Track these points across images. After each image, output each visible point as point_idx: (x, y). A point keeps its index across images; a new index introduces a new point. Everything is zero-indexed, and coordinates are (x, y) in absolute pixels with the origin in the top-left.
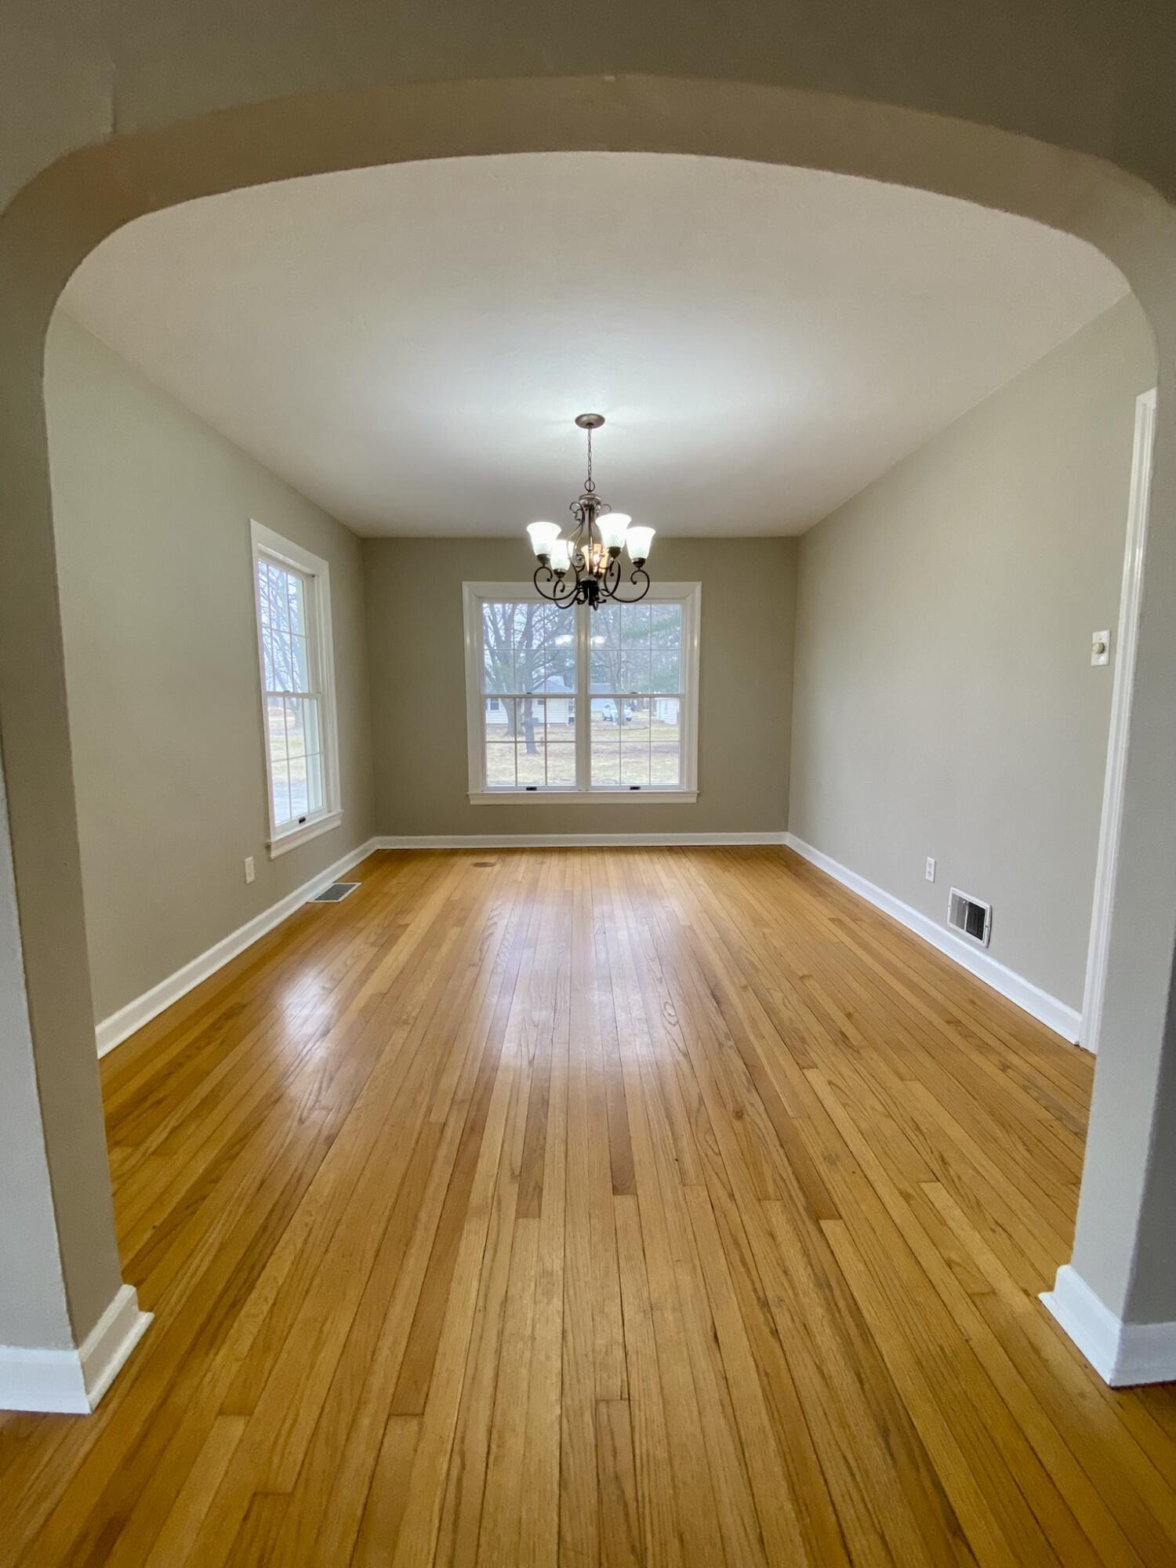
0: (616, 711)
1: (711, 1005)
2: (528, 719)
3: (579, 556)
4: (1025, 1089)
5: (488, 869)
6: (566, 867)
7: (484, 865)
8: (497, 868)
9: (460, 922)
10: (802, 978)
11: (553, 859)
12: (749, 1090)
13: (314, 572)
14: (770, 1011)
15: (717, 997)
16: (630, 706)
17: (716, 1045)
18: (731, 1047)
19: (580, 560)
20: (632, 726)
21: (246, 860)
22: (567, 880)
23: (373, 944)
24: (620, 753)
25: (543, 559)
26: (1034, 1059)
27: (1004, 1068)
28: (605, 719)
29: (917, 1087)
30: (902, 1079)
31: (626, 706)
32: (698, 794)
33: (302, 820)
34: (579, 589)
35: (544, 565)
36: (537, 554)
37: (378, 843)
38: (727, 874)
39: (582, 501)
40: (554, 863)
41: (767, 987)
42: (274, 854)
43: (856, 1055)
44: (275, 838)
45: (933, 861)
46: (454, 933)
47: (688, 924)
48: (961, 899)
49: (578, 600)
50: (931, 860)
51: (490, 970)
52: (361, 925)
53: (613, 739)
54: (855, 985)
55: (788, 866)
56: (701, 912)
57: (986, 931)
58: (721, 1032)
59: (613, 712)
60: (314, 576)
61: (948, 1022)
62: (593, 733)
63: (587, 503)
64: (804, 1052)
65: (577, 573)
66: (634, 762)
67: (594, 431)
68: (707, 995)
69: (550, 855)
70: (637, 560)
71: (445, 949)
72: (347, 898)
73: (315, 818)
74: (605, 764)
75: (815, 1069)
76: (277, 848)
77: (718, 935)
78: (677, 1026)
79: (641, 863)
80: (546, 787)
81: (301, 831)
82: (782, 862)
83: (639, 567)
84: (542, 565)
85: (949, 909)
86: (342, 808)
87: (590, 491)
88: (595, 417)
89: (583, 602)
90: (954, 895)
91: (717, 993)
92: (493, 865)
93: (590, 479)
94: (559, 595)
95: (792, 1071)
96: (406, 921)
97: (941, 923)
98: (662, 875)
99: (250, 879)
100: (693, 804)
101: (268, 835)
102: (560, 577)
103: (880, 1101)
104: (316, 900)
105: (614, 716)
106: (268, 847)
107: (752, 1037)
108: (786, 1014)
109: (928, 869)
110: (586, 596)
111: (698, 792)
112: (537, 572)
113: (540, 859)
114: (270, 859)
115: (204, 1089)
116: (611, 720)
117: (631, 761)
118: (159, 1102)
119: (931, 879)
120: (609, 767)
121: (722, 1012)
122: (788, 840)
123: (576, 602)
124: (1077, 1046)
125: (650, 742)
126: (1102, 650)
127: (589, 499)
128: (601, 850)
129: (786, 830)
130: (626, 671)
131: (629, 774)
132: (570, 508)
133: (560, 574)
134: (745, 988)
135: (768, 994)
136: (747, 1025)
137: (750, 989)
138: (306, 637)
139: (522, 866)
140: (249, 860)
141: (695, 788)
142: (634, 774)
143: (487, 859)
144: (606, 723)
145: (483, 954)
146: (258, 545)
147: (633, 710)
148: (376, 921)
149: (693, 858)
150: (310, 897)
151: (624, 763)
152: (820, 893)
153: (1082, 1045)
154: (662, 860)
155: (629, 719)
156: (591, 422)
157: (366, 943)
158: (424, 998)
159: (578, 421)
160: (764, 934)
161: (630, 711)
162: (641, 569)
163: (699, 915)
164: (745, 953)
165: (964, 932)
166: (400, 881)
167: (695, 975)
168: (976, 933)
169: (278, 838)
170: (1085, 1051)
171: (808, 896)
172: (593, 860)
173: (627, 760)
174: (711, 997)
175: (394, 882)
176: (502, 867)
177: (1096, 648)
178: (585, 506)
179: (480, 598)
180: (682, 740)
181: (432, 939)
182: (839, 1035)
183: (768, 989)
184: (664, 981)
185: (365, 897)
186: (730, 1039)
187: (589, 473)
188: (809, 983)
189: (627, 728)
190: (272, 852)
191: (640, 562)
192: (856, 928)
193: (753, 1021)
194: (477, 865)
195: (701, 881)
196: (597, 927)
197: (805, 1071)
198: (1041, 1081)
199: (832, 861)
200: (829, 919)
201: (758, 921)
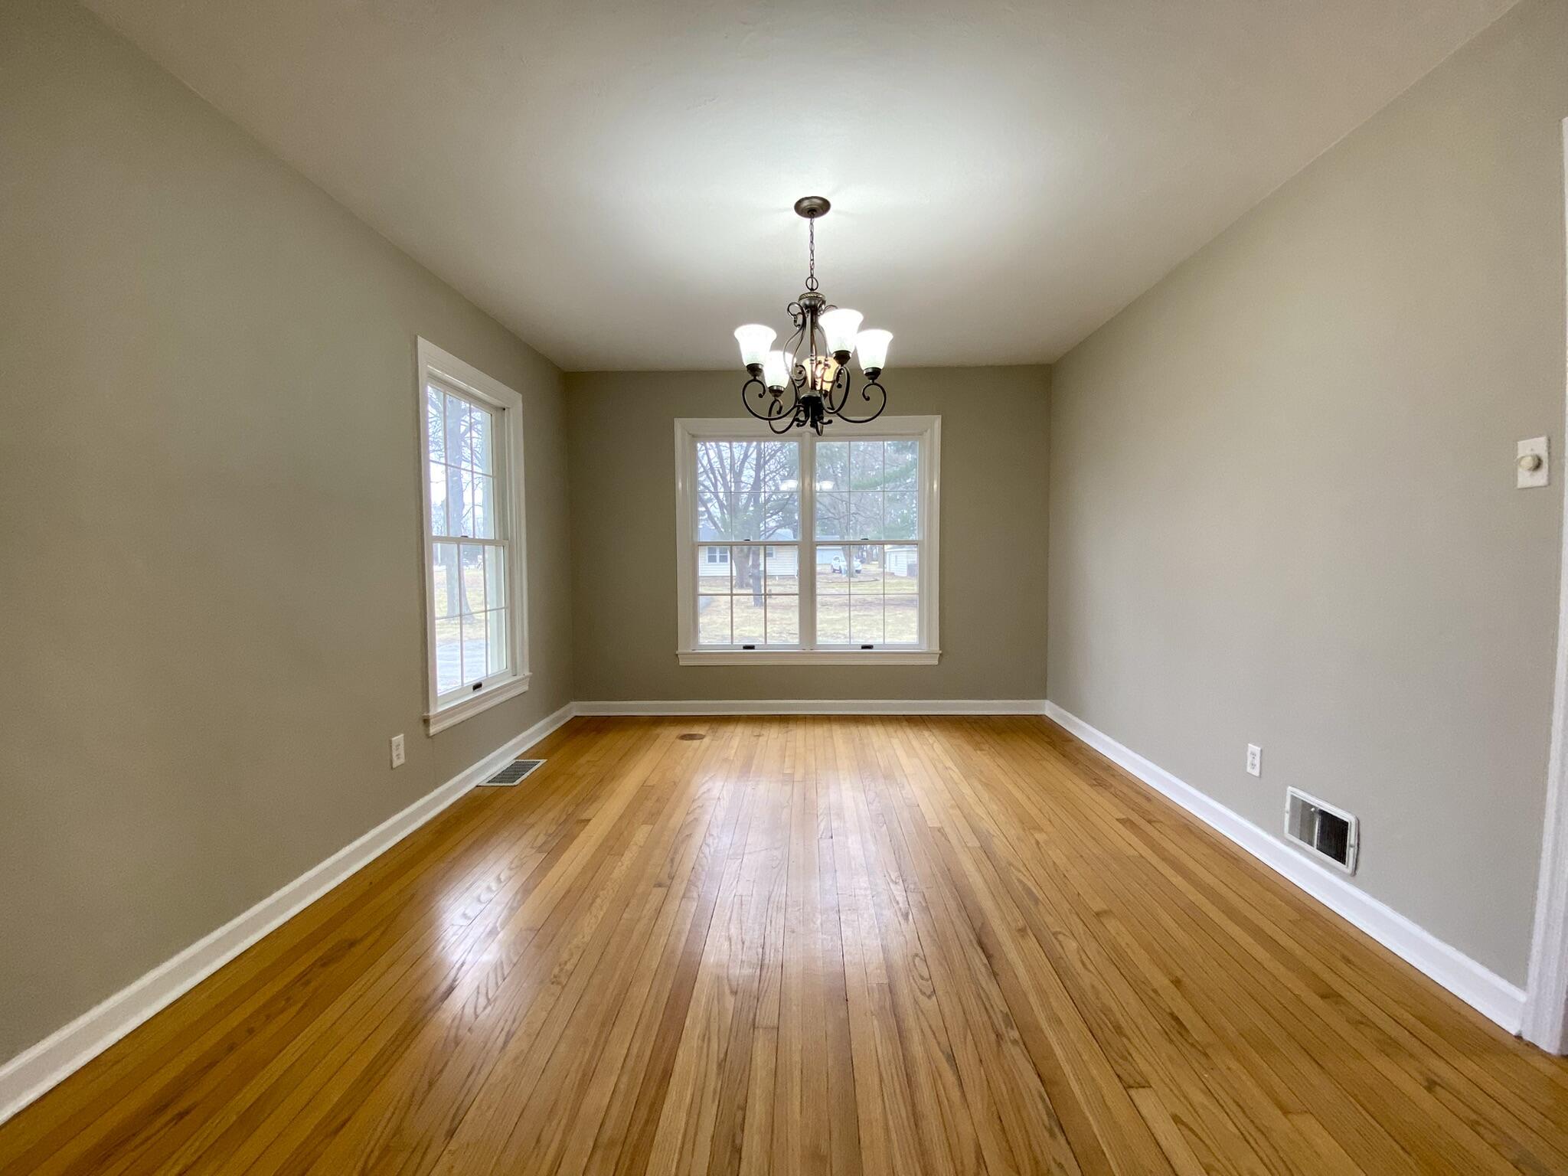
0: (845, 563)
1: (978, 960)
2: (756, 571)
3: (799, 368)
4: (1474, 1126)
5: (696, 743)
6: (787, 741)
7: (691, 737)
8: (706, 740)
9: (653, 817)
10: (1098, 914)
11: (772, 730)
12: (1052, 1135)
13: (506, 406)
14: (1060, 970)
15: (984, 943)
16: (859, 558)
17: (993, 1037)
18: (1015, 1042)
19: (800, 373)
20: (862, 579)
21: (394, 739)
22: (786, 759)
23: (540, 850)
24: (850, 605)
25: (754, 369)
26: (1469, 1066)
27: (1431, 1085)
28: (834, 571)
29: (1309, 1125)
30: (1286, 1112)
31: (855, 559)
32: (941, 655)
33: (477, 686)
34: (799, 407)
35: (755, 378)
36: (746, 365)
37: (577, 709)
38: (979, 752)
39: (802, 303)
40: (773, 736)
41: (1054, 930)
42: (433, 730)
43: (1203, 1060)
44: (437, 709)
45: (1259, 749)
46: (641, 835)
47: (939, 825)
48: (1306, 806)
49: (798, 420)
50: (1254, 749)
51: (681, 894)
52: (531, 820)
53: (842, 592)
54: (1171, 925)
55: (1053, 744)
56: (952, 807)
57: (1350, 853)
58: (997, 1010)
59: (843, 564)
60: (504, 409)
61: (1323, 997)
62: (818, 586)
63: (808, 303)
64: (1126, 1054)
65: (796, 389)
66: (864, 615)
67: (817, 220)
68: (971, 941)
69: (768, 725)
70: (870, 370)
71: (627, 859)
72: (526, 779)
73: (492, 685)
74: (834, 617)
75: (1147, 1090)
76: (435, 723)
77: (978, 844)
78: (934, 998)
79: (875, 736)
80: (766, 646)
81: (477, 698)
82: (1046, 739)
83: (873, 379)
84: (753, 378)
85: (1287, 817)
86: (530, 671)
87: (812, 289)
88: (819, 201)
89: (804, 423)
90: (1294, 798)
91: (985, 940)
92: (701, 737)
93: (812, 275)
94: (774, 415)
95: (1112, 1091)
96: (584, 816)
97: (1278, 834)
98: (901, 753)
99: (396, 763)
100: (934, 666)
101: (426, 706)
102: (775, 396)
103: (1261, 1159)
104: (489, 782)
105: (843, 568)
106: (426, 721)
107: (1044, 1024)
108: (1087, 980)
109: (1250, 759)
110: (807, 416)
111: (940, 652)
112: (745, 386)
113: (757, 730)
114: (428, 736)
115: (248, 1095)
116: (841, 572)
117: (861, 614)
118: (181, 1116)
119: (1256, 772)
120: (837, 620)
121: (995, 975)
122: (1048, 709)
123: (795, 423)
124: (1519, 1037)
125: (884, 594)
126: (1538, 465)
127: (811, 298)
128: (829, 719)
129: (1045, 697)
130: (855, 523)
131: (859, 628)
132: (788, 310)
133: (776, 392)
134: (1022, 931)
135: (1055, 941)
136: (1033, 999)
137: (1029, 931)
138: (493, 477)
139: (737, 738)
140: (399, 739)
141: (936, 648)
142: (866, 628)
143: (697, 730)
144: (836, 575)
145: (675, 868)
146: (425, 367)
147: (862, 562)
148: (551, 815)
149: (936, 732)
150: (482, 779)
151: (855, 616)
152: (1099, 783)
153: (1527, 1037)
154: (900, 733)
155: (858, 572)
156: (813, 208)
157: (532, 847)
158: (586, 940)
159: (799, 207)
160: (1038, 843)
161: (859, 563)
162: (876, 381)
163: (951, 811)
164: (1015, 872)
165: (1314, 850)
166: (590, 759)
167: (952, 905)
168: (1334, 852)
169: (440, 709)
170: (1533, 1046)
171: (1086, 787)
172: (819, 731)
173: (856, 613)
174: (976, 945)
175: (583, 760)
176: (712, 740)
177: (1528, 462)
178: (807, 307)
179: (693, 436)
180: (921, 593)
181: (614, 844)
182: (1168, 1018)
183: (1055, 934)
184: (910, 917)
185: (545, 780)
186: (1012, 1028)
187: (812, 269)
188: (1112, 925)
189: (857, 580)
190: (431, 728)
191: (875, 373)
192: (1155, 834)
193: (1042, 993)
194: (684, 737)
195: (950, 764)
196: (822, 827)
197: (1132, 1092)
198: (1496, 1114)
199: (1107, 739)
200: (1117, 820)
201: (1028, 825)
